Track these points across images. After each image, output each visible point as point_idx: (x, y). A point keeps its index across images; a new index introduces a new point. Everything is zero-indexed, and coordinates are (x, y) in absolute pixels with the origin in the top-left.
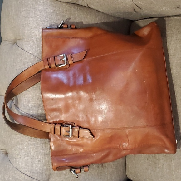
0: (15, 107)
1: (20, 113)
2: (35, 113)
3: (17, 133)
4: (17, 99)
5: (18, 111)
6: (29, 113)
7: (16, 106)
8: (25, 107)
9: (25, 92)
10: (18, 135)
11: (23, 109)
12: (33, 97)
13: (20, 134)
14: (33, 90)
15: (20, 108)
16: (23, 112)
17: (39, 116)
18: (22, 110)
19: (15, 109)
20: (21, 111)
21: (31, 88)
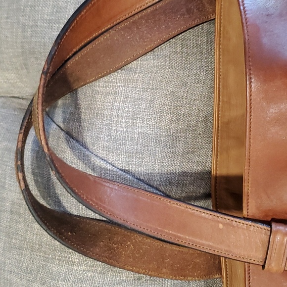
0: (68, 141)
1: (93, 169)
2: (157, 169)
3: (76, 257)
4: (77, 106)
5: (85, 159)
6: (132, 168)
7: (73, 136)
8: (115, 140)
9: (119, 75)
10: (79, 264)
11: (108, 149)
12: (152, 101)
13: (90, 261)
14: (155, 70)
15: (91, 147)
16: (109, 167)
17: (170, 183)
18: (102, 153)
19: (68, 151)
20: (98, 162)
21: (148, 62)
